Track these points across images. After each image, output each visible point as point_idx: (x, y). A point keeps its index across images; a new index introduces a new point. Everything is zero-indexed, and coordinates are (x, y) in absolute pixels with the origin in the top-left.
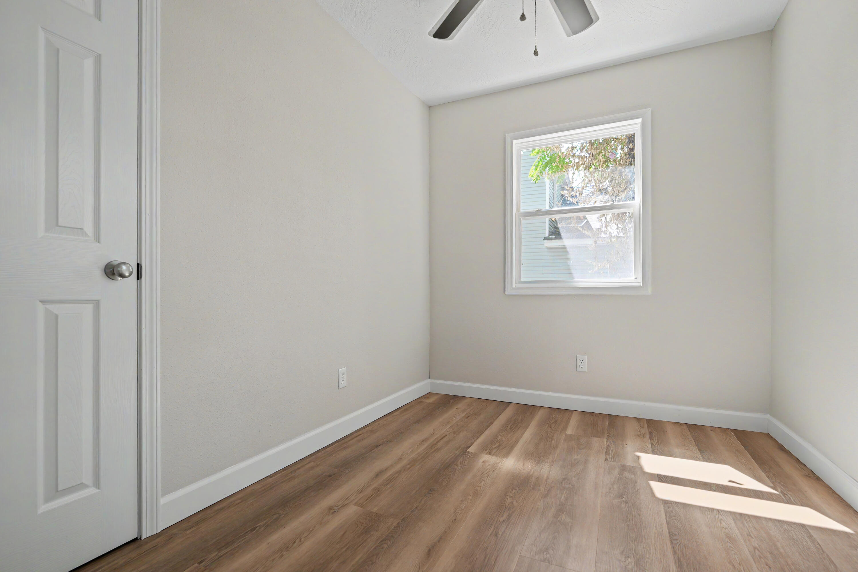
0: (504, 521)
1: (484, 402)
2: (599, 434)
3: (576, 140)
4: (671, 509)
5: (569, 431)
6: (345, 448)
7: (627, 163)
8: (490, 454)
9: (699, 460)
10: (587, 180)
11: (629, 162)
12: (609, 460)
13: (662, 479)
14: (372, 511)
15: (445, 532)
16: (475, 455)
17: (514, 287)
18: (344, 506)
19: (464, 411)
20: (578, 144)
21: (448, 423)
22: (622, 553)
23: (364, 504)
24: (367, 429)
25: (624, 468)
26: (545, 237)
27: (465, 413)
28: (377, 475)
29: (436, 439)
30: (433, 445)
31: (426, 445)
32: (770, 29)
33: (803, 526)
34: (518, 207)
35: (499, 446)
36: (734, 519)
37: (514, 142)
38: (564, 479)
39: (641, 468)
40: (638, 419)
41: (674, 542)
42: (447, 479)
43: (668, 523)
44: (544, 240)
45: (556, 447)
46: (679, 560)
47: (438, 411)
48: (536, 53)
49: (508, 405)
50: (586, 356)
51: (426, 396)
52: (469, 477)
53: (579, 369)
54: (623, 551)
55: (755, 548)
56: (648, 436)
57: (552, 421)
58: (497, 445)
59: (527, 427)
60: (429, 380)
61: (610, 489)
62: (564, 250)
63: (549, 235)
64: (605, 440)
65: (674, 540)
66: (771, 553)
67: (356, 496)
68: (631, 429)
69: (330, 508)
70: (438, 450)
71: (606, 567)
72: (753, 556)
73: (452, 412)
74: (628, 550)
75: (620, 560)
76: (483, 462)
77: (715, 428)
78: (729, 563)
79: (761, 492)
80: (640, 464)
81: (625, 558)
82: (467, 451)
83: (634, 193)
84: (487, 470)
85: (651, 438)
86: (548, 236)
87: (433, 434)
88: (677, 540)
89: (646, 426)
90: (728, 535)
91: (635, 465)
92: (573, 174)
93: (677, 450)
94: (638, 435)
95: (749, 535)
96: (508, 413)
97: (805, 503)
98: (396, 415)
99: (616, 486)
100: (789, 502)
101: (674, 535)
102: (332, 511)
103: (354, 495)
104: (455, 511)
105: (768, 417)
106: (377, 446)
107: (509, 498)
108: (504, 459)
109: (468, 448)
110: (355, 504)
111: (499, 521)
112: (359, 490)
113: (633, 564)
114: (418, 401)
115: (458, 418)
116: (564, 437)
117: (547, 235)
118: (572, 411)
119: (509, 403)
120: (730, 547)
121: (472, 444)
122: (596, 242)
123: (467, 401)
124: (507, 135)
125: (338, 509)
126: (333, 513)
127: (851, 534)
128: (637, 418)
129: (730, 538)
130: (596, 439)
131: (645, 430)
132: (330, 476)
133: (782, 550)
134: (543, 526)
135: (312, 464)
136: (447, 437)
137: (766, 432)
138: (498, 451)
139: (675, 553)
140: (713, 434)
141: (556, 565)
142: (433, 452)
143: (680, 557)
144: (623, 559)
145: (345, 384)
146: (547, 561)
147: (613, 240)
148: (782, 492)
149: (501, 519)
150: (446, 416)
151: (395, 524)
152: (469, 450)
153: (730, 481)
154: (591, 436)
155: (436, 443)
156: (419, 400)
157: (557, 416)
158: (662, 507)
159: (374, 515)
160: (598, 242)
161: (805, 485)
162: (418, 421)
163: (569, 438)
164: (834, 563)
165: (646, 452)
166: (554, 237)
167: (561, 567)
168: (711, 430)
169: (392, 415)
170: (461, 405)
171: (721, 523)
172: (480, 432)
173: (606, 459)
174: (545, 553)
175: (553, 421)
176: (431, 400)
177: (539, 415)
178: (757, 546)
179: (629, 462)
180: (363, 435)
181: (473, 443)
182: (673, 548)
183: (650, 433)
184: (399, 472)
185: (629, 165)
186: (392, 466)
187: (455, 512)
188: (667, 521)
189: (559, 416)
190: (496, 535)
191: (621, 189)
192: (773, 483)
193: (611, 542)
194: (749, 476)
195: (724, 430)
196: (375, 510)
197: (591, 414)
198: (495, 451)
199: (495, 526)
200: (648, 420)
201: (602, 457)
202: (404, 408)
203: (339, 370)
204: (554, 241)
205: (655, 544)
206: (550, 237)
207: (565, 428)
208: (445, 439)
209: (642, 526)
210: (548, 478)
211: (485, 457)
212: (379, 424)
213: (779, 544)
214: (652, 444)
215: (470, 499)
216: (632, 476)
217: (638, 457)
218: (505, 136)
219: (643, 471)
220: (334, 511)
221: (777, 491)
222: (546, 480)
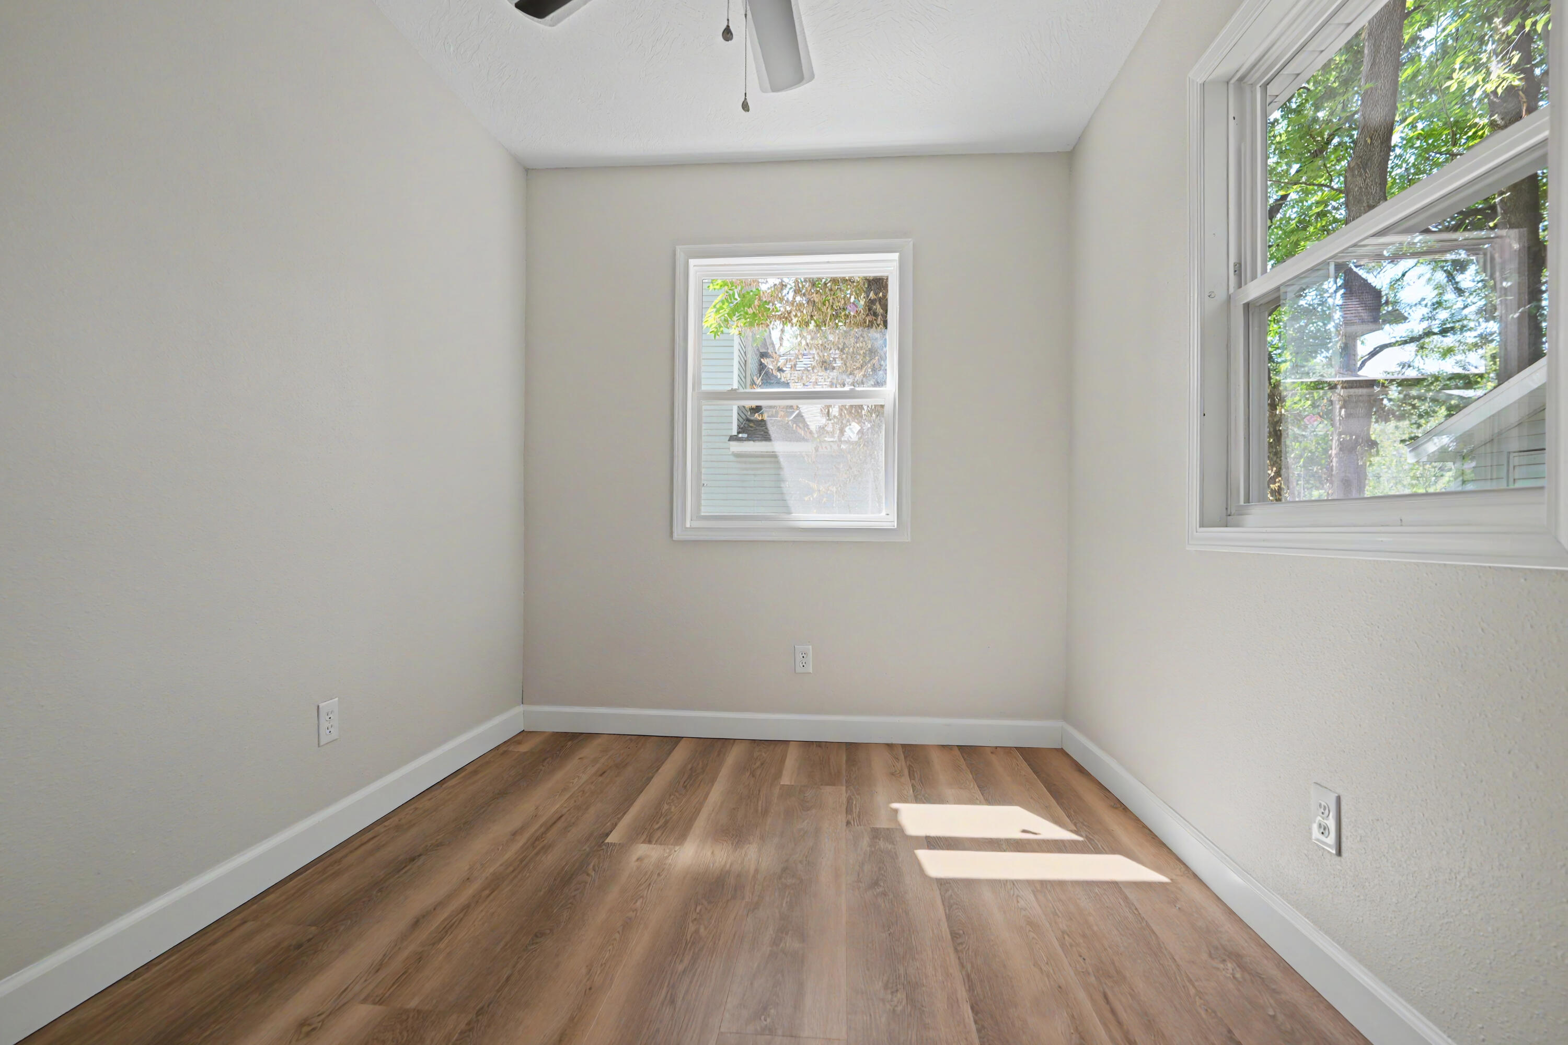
0: (684, 971)
1: (631, 740)
2: (833, 780)
3: (787, 274)
4: (950, 892)
5: (786, 779)
6: (337, 874)
7: (865, 322)
8: (650, 842)
9: (981, 803)
10: (804, 343)
11: (869, 321)
12: (852, 822)
13: (933, 843)
14: (408, 1007)
15: (572, 1019)
16: (624, 847)
17: (688, 525)
18: (339, 1009)
19: (595, 761)
20: (790, 281)
21: (565, 790)
22: (886, 987)
23: (387, 995)
24: (386, 824)
25: (876, 834)
26: (731, 436)
27: (598, 766)
28: (416, 923)
29: (541, 826)
30: (537, 839)
31: (521, 841)
32: (1069, 149)
33: (1115, 885)
34: (697, 382)
35: (666, 822)
36: (1033, 891)
37: (692, 262)
38: (785, 870)
39: (901, 830)
40: (890, 746)
41: (960, 948)
42: (570, 905)
43: (948, 917)
44: (729, 440)
45: (765, 813)
46: (968, 976)
47: (541, 767)
48: (745, 107)
49: (677, 744)
50: (811, 646)
51: (516, 739)
52: (613, 895)
53: (799, 669)
54: (888, 981)
55: (1063, 932)
56: (906, 772)
57: (755, 764)
58: (662, 821)
59: (713, 780)
60: (520, 709)
61: (859, 875)
62: (773, 459)
63: (739, 433)
64: (844, 788)
65: (959, 944)
66: (1084, 936)
67: (366, 981)
68: (879, 765)
69: (303, 1023)
70: (546, 849)
71: (865, 1018)
72: (1062, 945)
73: (572, 765)
74: (894, 977)
75: (883, 1000)
76: (638, 859)
77: (996, 747)
78: (1034, 965)
79: (1063, 841)
80: (900, 825)
81: (892, 993)
82: (606, 841)
83: (886, 374)
84: (645, 874)
85: (911, 775)
86: (736, 434)
87: (535, 817)
88: (961, 944)
89: (902, 757)
90: (1029, 920)
91: (892, 826)
92: (783, 331)
93: (949, 792)
94: (892, 774)
95: (1055, 914)
96: (678, 757)
97: (1115, 848)
98: (453, 786)
99: (867, 868)
100: (1097, 851)
101: (958, 936)
102: (306, 1029)
103: (363, 980)
104: (590, 970)
105: (1060, 724)
106: (413, 859)
107: (691, 924)
108: (677, 848)
109: (607, 835)
110: (365, 1001)
111: (677, 972)
112: (373, 966)
113: (904, 1002)
114: (501, 750)
115: (585, 777)
116: (776, 791)
117: (735, 432)
118: (786, 742)
119: (676, 740)
120: (1033, 938)
121: (614, 826)
122: (817, 450)
123: (599, 741)
124: (678, 248)
125: (323, 1021)
126: (308, 1034)
127: (1167, 883)
128: (888, 745)
129: (1033, 925)
130: (828, 789)
131: (902, 764)
132: (299, 946)
133: (1095, 928)
134: (756, 965)
135: (249, 926)
136: (563, 819)
137: (1060, 747)
138: (665, 833)
139: (962, 966)
140: (993, 758)
141: (783, 1036)
142: (537, 854)
143: (969, 971)
144: (890, 997)
145: (335, 734)
146: (767, 1032)
147: (843, 446)
148: (1087, 837)
149: (681, 968)
150: (559, 775)
151: (462, 1026)
152: (609, 840)
153: (1024, 831)
154: (822, 785)
155: (542, 835)
156: (504, 748)
157: (763, 754)
158: (938, 892)
159: (411, 1016)
160: (820, 449)
161: (1111, 820)
162: (502, 794)
163: (788, 792)
164: (1155, 934)
165: (905, 800)
166: (745, 435)
167: (792, 1036)
168: (992, 753)
169: (444, 786)
170: (589, 751)
171: (1018, 902)
172: (629, 800)
173: (848, 823)
174: (763, 1018)
175: (758, 764)
176: (524, 748)
177: (732, 757)
178: (1065, 928)
179: (883, 823)
180: (379, 838)
181: (616, 825)
182: (959, 958)
183: (910, 768)
184: (466, 909)
185: (869, 326)
186: (450, 897)
187: (589, 973)
188: (946, 915)
189: (765, 753)
190: (673, 1002)
191: (858, 365)
192: (1075, 825)
193: (868, 969)
194: (1048, 820)
195: (1008, 750)
196: (413, 1004)
197: (819, 744)
198: (659, 833)
199: (669, 984)
200: (904, 746)
201: (842, 818)
202: (469, 769)
203: (321, 705)
204: (746, 443)
205: (933, 958)
206: (740, 435)
207: (779, 774)
208: (560, 825)
209: (912, 930)
210: (757, 871)
211: (642, 849)
212: (416, 809)
213: (1091, 919)
214: (913, 786)
215: (618, 939)
216: (890, 847)
217: (896, 811)
218: (675, 248)
219: (905, 835)
220: (310, 1028)
221: (1081, 836)
222: (754, 876)
